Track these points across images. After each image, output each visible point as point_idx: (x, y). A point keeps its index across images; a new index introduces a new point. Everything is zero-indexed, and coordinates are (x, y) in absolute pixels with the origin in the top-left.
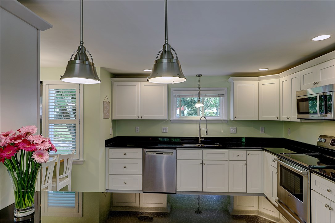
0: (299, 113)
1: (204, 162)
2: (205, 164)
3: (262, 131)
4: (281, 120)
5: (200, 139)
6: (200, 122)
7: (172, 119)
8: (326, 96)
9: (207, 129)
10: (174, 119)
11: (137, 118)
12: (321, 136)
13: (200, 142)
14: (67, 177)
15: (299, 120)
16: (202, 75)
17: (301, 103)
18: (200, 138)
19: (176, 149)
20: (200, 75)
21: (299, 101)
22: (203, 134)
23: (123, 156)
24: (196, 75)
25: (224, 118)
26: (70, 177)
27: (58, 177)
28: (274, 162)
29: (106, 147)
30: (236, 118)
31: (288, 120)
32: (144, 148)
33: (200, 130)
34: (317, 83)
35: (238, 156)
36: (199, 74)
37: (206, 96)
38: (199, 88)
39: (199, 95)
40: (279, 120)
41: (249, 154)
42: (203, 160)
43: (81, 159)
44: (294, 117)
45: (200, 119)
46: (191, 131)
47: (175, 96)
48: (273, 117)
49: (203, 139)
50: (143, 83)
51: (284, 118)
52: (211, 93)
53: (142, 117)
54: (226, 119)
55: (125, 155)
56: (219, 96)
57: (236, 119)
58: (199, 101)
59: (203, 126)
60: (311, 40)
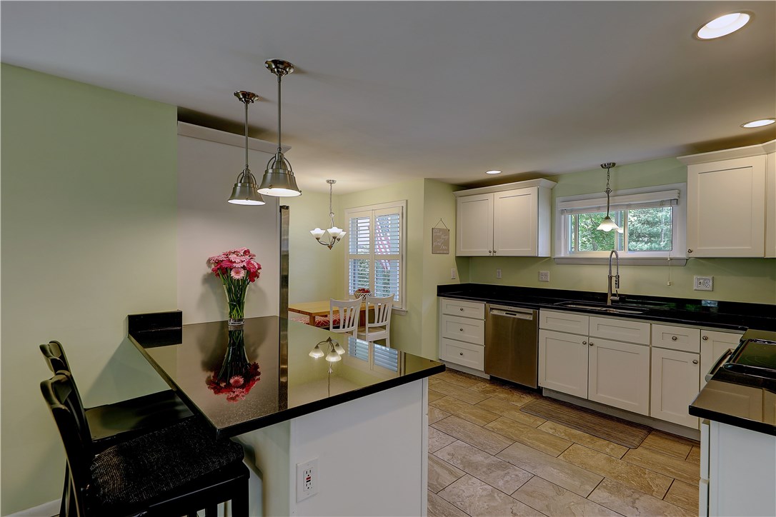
1: (592, 340)
2: (592, 345)
5: (610, 298)
6: (610, 262)
7: (557, 256)
9: (617, 277)
10: (562, 255)
11: (488, 254)
13: (609, 303)
14: (384, 327)
16: (614, 164)
18: (609, 295)
19: (539, 309)
20: (609, 164)
23: (458, 312)
24: (602, 166)
26: (388, 328)
27: (368, 325)
29: (438, 295)
30: (691, 252)
32: (488, 302)
33: (610, 278)
35: (675, 339)
36: (606, 162)
38: (608, 192)
39: (608, 207)
41: (706, 339)
42: (589, 337)
43: (404, 309)
45: (609, 256)
47: (563, 212)
49: (617, 298)
50: (498, 195)
53: (495, 252)
54: (683, 256)
55: (461, 310)
57: (692, 255)
58: (607, 218)
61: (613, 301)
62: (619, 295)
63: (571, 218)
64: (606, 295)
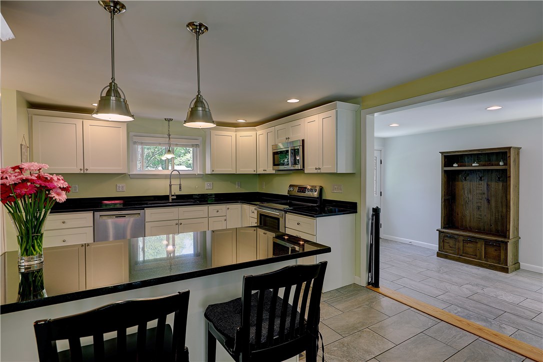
0: (274, 165)
1: (180, 222)
2: (181, 224)
3: (238, 185)
4: (258, 173)
5: (171, 198)
6: (170, 177)
7: (131, 173)
8: (295, 150)
9: (180, 185)
10: (134, 173)
11: (78, 172)
12: (291, 186)
13: (170, 201)
15: (274, 172)
16: (172, 119)
17: (276, 156)
18: (170, 196)
19: (143, 209)
20: (170, 119)
21: (275, 154)
22: (176, 191)
23: (60, 225)
24: (165, 119)
25: (198, 171)
28: (253, 212)
30: (213, 171)
31: (264, 172)
33: (170, 186)
34: (289, 138)
35: (218, 211)
37: (177, 145)
38: (169, 135)
39: (170, 145)
40: (255, 173)
41: (228, 209)
42: (179, 220)
44: (270, 170)
45: (170, 173)
46: (160, 188)
47: (135, 143)
48: (250, 170)
49: (175, 197)
50: (87, 122)
51: (260, 171)
52: (184, 142)
53: (87, 170)
54: (202, 173)
55: (63, 223)
56: (193, 146)
57: (213, 173)
58: (169, 151)
59: (175, 182)
60: (286, 101)
61: (172, 199)
62: (176, 195)
63: (139, 148)
64: (168, 196)
